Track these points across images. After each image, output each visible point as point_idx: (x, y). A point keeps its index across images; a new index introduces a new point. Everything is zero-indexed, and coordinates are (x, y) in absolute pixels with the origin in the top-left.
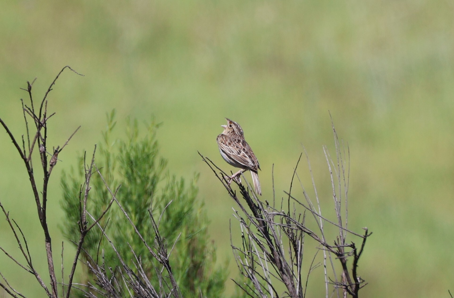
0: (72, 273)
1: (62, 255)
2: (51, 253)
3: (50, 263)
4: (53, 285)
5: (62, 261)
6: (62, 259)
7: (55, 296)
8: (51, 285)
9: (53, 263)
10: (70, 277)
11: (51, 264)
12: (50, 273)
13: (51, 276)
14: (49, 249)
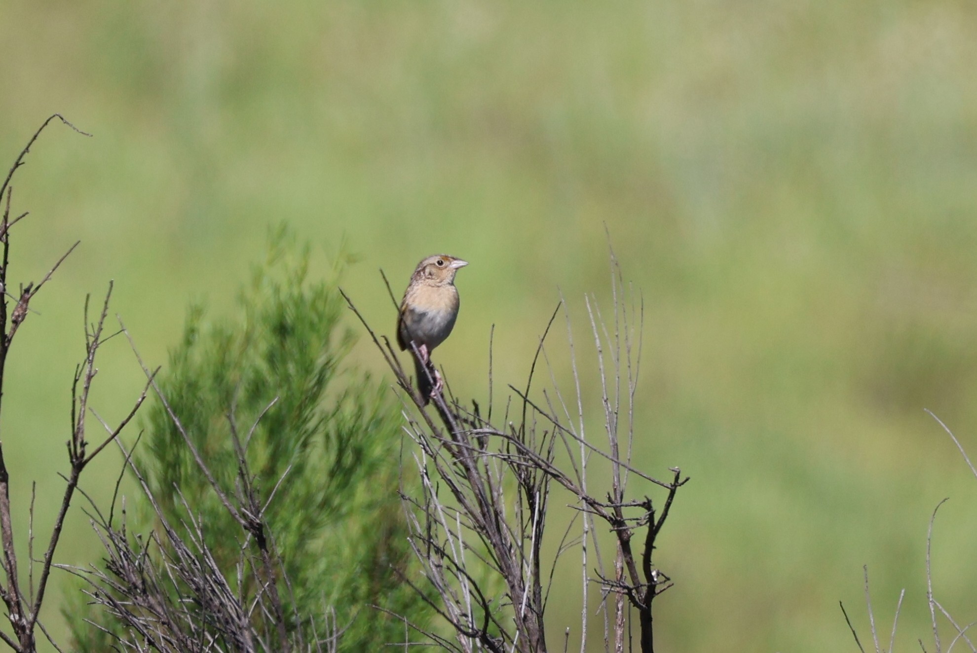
0: (51, 549)
1: (31, 510)
2: (9, 506)
3: (5, 526)
4: (9, 571)
5: (30, 523)
6: (30, 518)
7: (15, 595)
8: (7, 571)
9: (10, 527)
10: (47, 557)
11: (8, 529)
12: (4, 546)
13: (6, 553)
14: (3, 496)
